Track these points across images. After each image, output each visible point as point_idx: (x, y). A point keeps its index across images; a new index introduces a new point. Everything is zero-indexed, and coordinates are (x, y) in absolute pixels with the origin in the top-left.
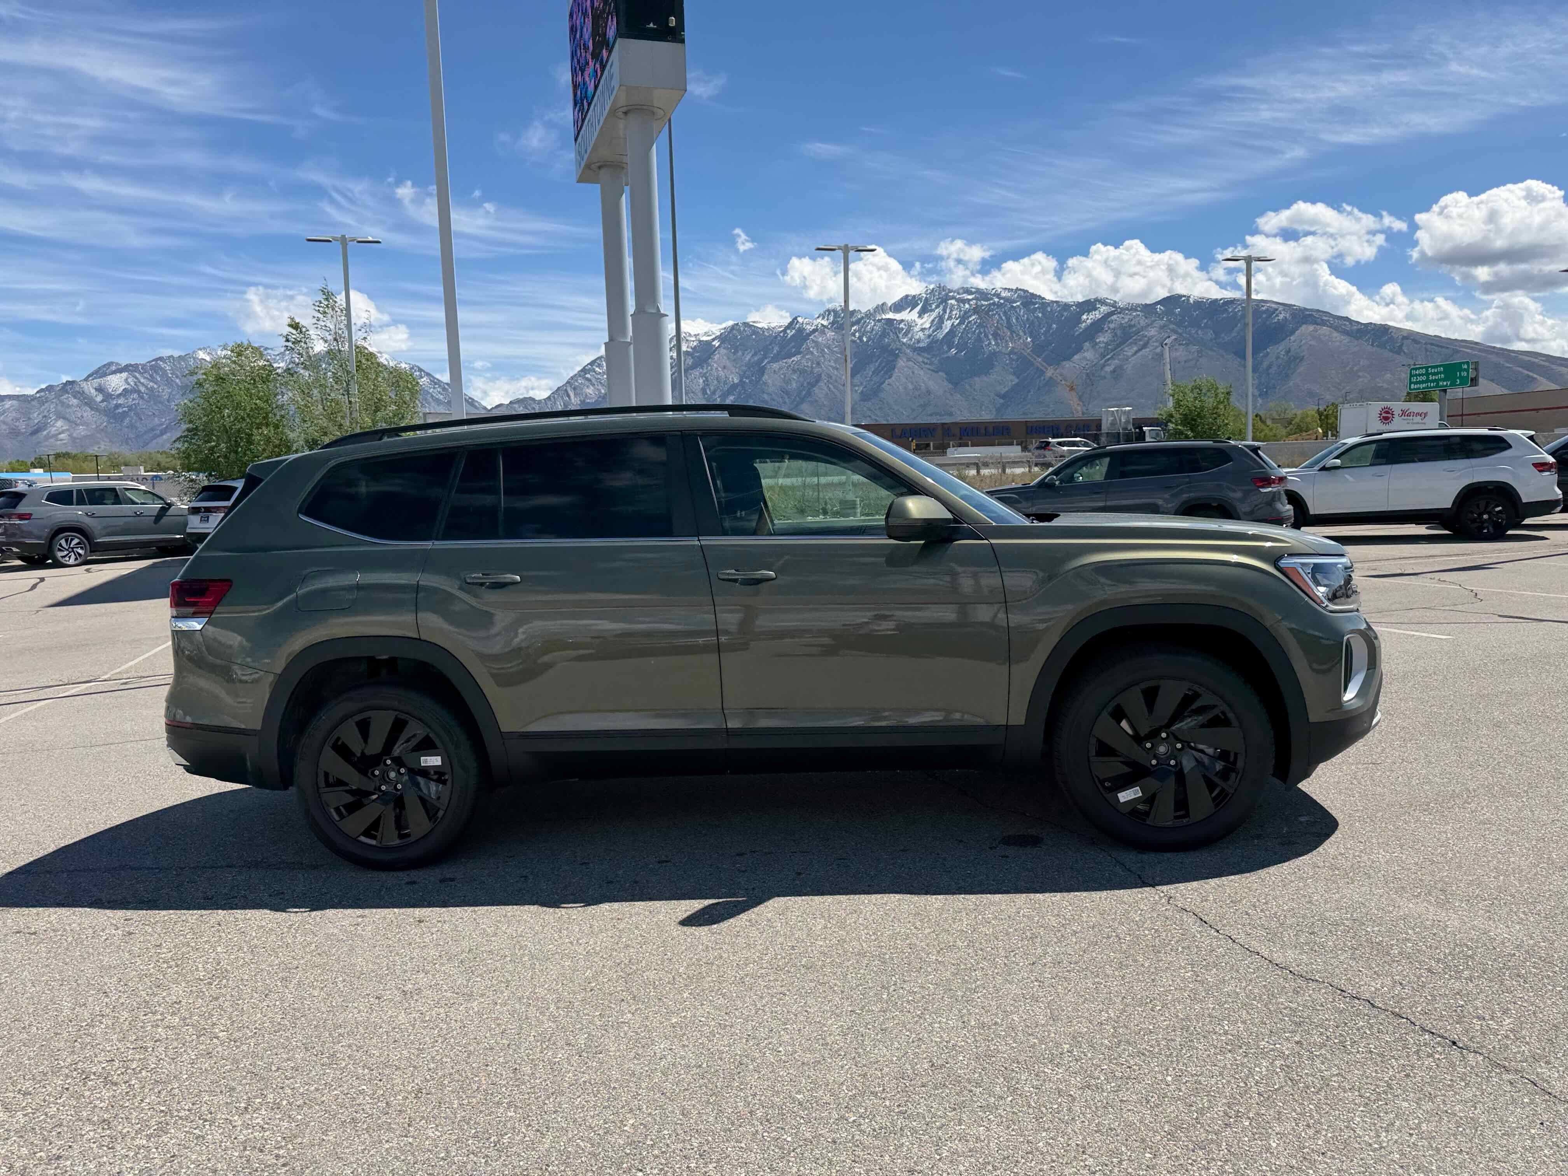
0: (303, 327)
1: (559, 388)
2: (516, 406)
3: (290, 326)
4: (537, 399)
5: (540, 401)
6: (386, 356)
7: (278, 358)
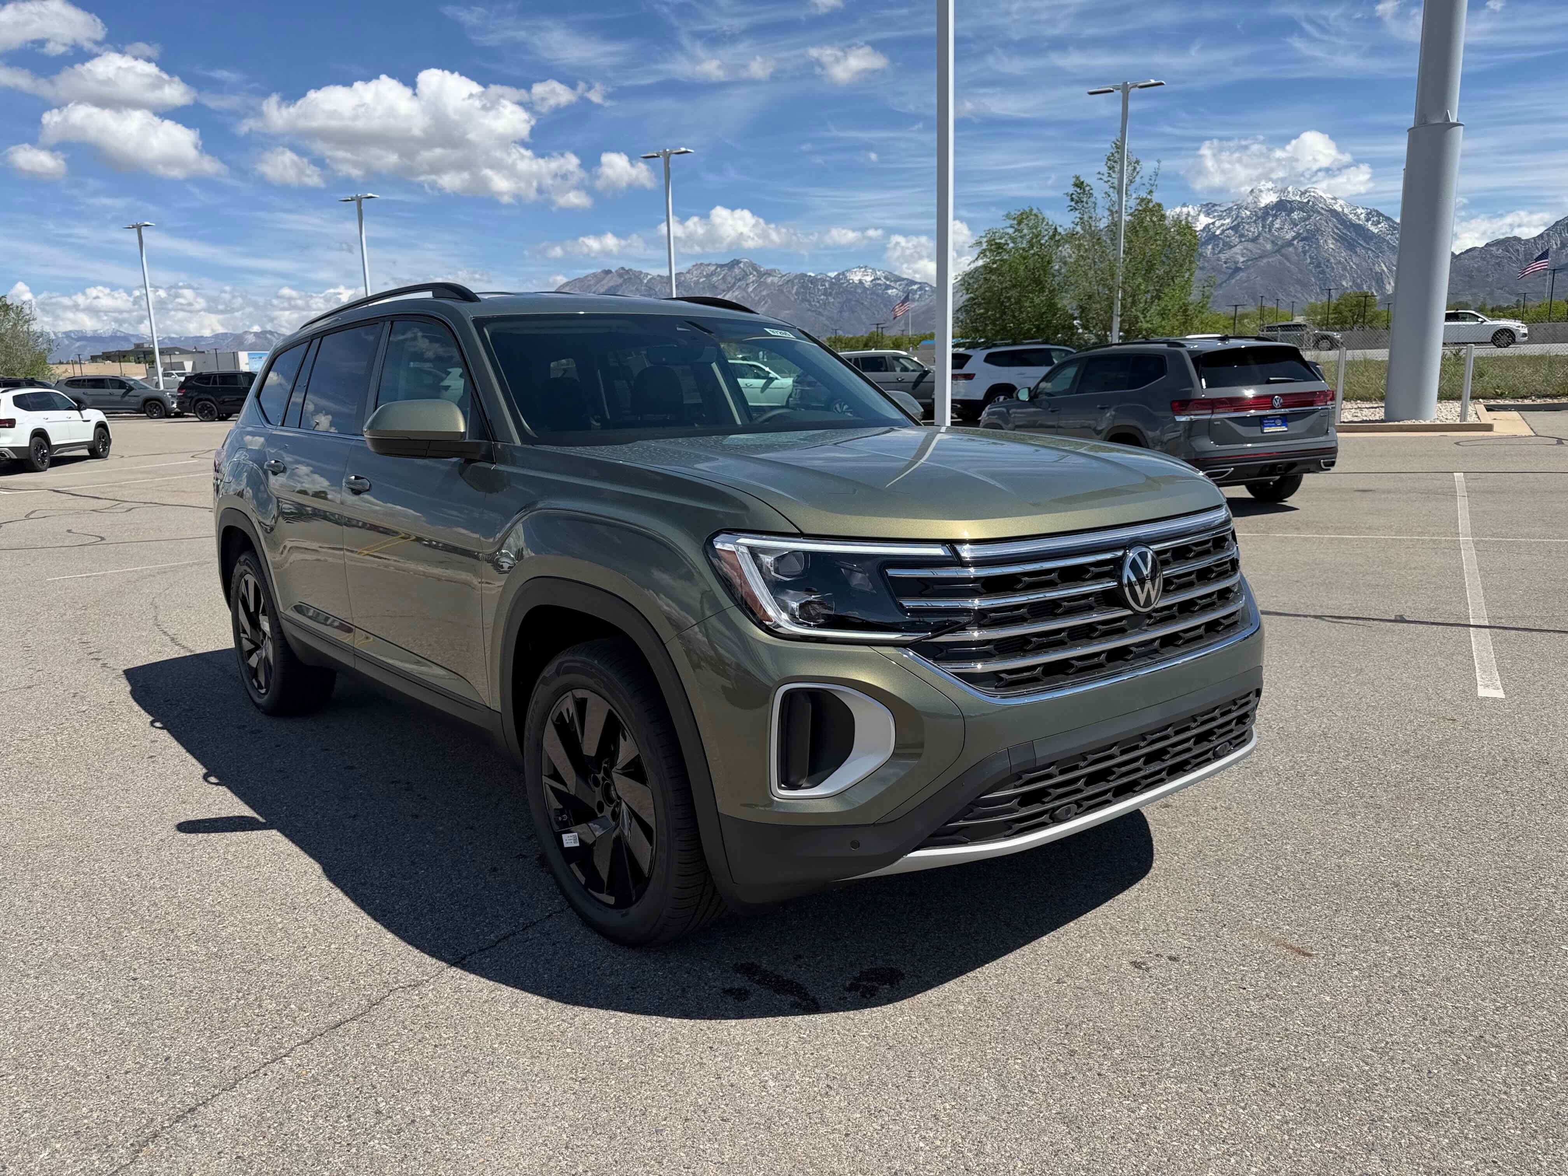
0: (1088, 185)
1: (1557, 222)
2: (1494, 249)
3: (1076, 185)
4: (1524, 238)
5: (1528, 240)
6: (1341, 202)
7: (1224, 214)
